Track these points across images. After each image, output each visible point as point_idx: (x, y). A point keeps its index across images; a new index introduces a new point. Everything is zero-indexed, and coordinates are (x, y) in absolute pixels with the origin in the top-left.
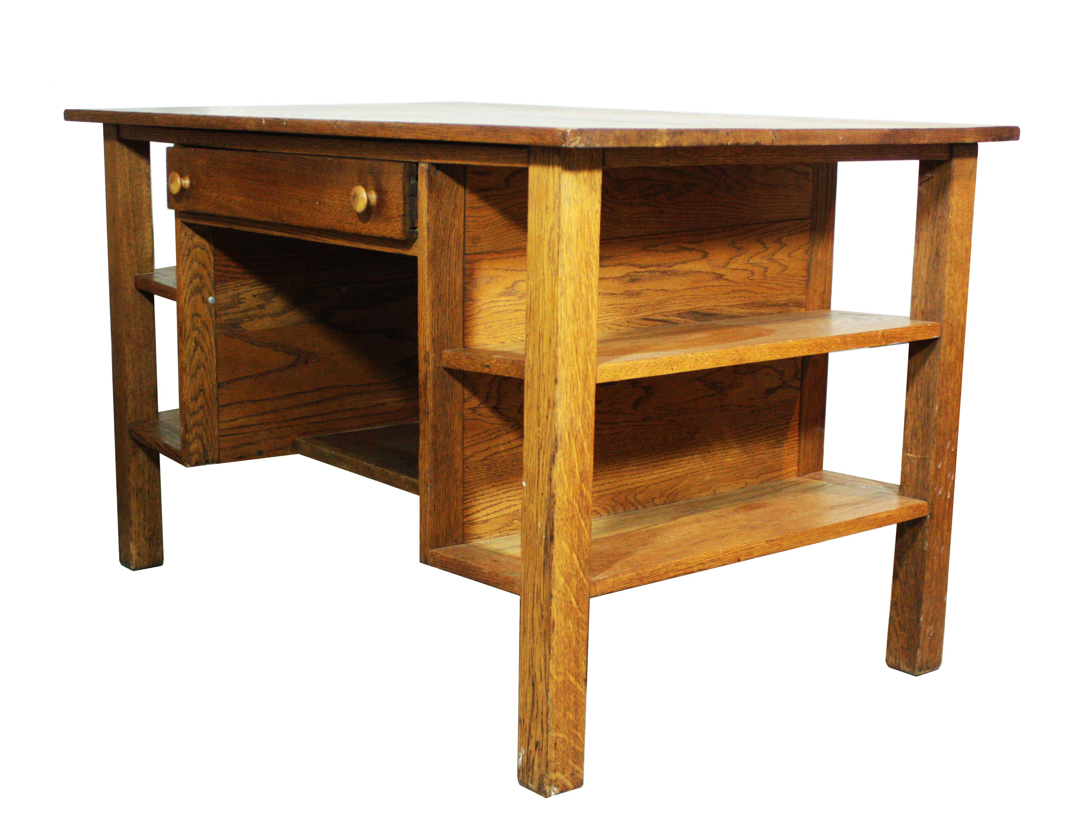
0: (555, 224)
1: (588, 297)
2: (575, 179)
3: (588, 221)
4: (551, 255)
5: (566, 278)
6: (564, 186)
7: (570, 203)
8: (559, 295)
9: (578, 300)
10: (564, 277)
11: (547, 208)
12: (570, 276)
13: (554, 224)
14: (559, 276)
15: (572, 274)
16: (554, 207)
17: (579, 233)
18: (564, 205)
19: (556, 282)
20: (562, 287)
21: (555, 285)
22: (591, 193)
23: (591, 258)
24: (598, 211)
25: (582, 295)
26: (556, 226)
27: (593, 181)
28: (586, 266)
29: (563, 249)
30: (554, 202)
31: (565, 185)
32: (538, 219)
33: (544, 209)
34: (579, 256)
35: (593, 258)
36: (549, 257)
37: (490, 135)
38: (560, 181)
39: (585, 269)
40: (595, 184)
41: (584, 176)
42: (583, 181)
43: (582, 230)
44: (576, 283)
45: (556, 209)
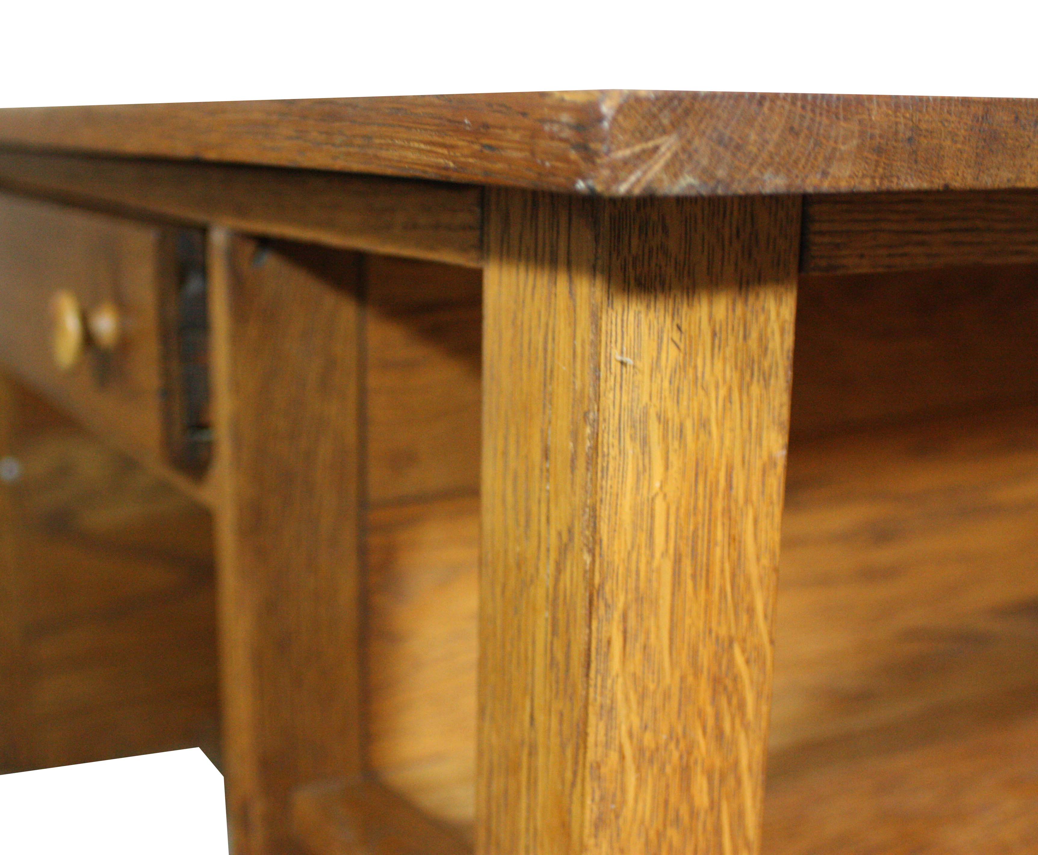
0: (577, 530)
1: (719, 818)
2: (670, 332)
3: (727, 511)
4: (560, 656)
5: (622, 757)
6: (616, 367)
7: (645, 442)
8: (588, 829)
9: (673, 834)
10: (614, 756)
11: (546, 454)
12: (640, 750)
13: (570, 531)
14: (591, 756)
15: (648, 738)
16: (573, 460)
17: (687, 568)
18: (614, 452)
19: (575, 773)
20: (602, 799)
21: (573, 784)
22: (744, 387)
23: (739, 659)
24: (772, 462)
25: (693, 814)
26: (578, 540)
27: (754, 335)
28: (714, 700)
29: (609, 642)
30: (575, 435)
31: (622, 363)
32: (515, 489)
33: (537, 455)
34: (684, 659)
35: (748, 662)
36: (553, 663)
37: (314, 135)
38: (596, 344)
39: (709, 710)
40: (764, 350)
41: (711, 318)
42: (707, 337)
43: (702, 547)
44: (668, 769)
45: (581, 463)
